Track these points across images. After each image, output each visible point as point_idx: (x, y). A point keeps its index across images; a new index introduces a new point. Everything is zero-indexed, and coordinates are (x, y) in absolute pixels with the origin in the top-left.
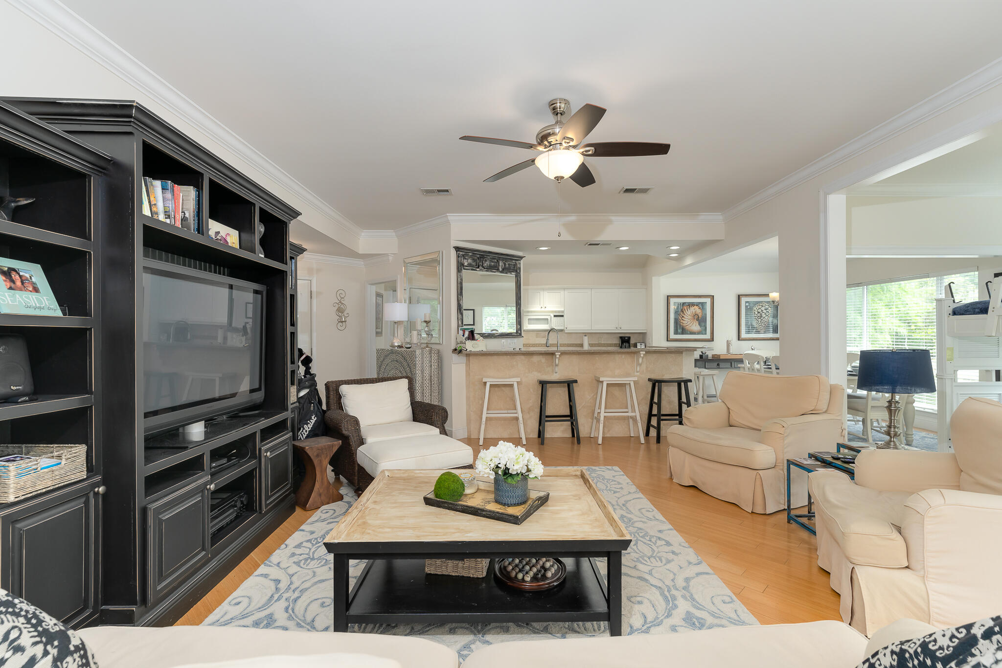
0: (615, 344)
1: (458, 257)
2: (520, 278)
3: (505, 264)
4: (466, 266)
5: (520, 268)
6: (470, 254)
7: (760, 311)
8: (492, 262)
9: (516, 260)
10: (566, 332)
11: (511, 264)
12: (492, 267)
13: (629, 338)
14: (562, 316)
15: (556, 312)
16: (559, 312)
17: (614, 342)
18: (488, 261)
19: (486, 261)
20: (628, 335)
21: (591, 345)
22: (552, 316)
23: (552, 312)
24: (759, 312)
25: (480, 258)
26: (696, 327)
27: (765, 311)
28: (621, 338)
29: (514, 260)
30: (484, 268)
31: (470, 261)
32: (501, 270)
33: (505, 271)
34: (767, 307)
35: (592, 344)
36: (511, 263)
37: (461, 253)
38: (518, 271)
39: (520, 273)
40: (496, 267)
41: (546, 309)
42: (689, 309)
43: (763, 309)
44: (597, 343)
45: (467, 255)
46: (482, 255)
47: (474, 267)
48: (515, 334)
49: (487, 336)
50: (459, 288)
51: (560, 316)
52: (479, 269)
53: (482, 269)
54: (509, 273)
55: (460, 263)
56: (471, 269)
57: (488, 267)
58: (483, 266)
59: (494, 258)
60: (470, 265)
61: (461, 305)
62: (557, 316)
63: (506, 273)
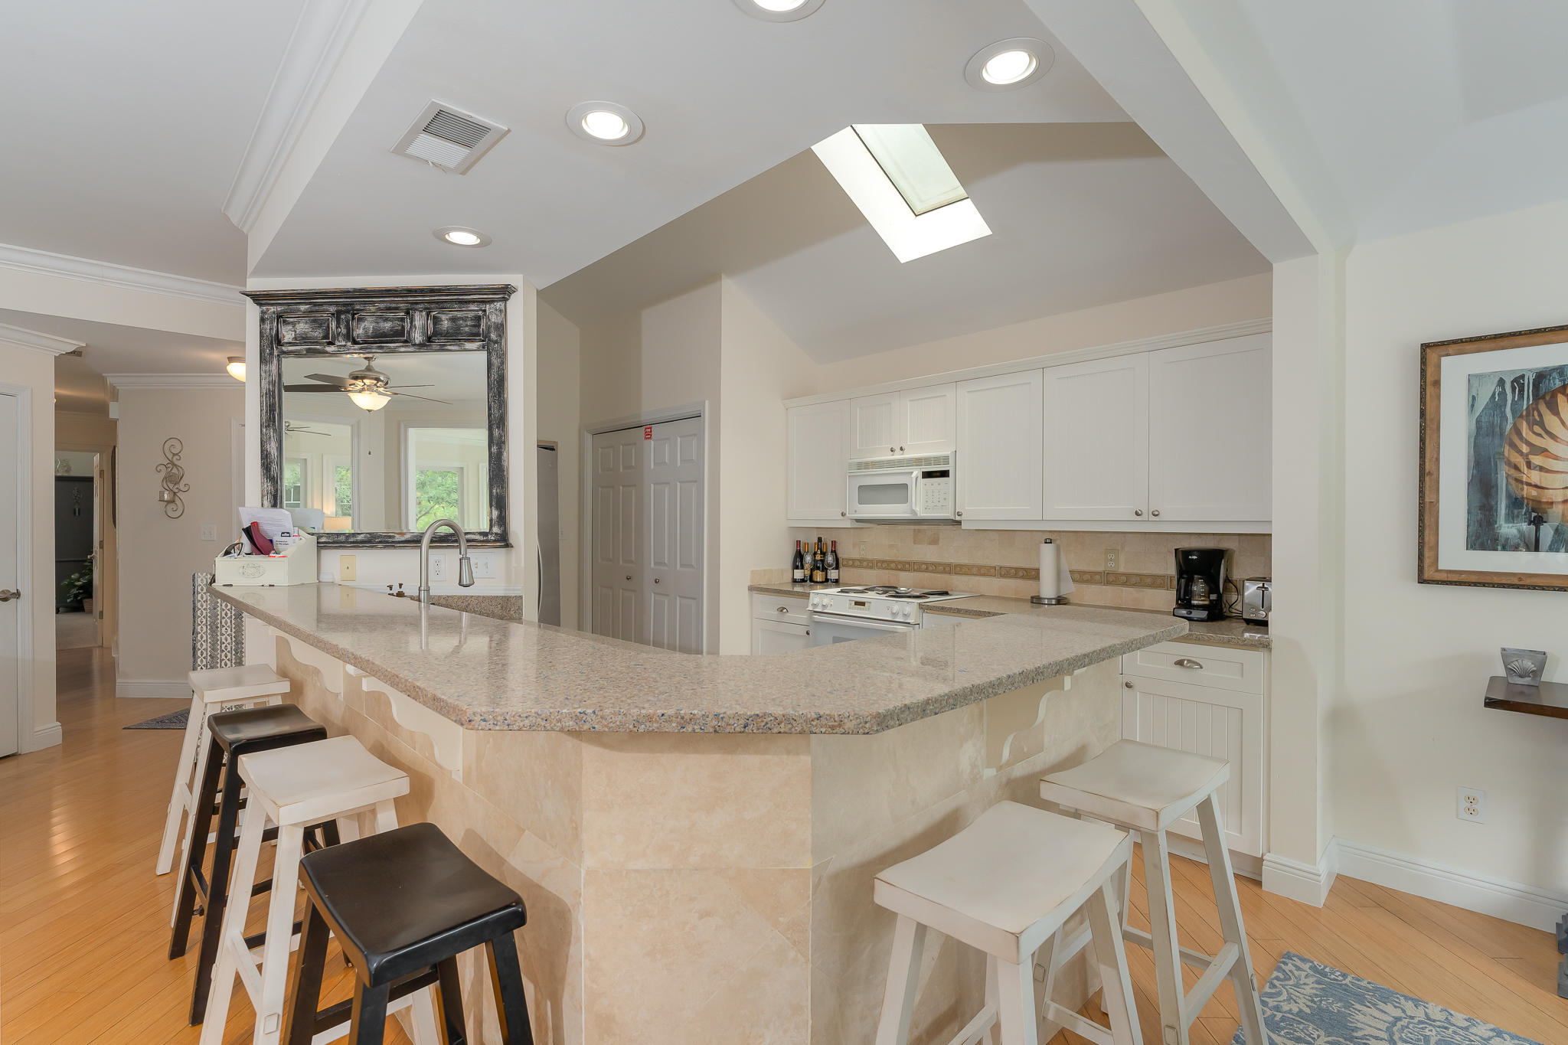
1: (263, 320)
2: (504, 355)
3: (437, 321)
4: (290, 344)
5: (501, 328)
6: (303, 308)
8: (386, 320)
10: (966, 526)
11: (465, 319)
12: (384, 335)
14: (944, 474)
15: (927, 461)
16: (937, 460)
18: (370, 319)
19: (360, 320)
20: (1220, 546)
21: (1077, 576)
22: (917, 473)
23: (918, 462)
25: (339, 313)
28: (1182, 553)
29: (473, 302)
30: (355, 342)
31: (302, 327)
32: (418, 337)
33: (438, 342)
35: (1082, 573)
36: (459, 314)
37: (272, 309)
38: (496, 335)
39: (501, 341)
40: (401, 333)
44: (1101, 569)
45: (291, 312)
46: (345, 305)
47: (317, 343)
49: (362, 542)
50: (267, 406)
51: (938, 474)
52: (338, 346)
53: (345, 346)
54: (449, 348)
55: (272, 336)
56: (309, 349)
57: (368, 337)
58: (349, 337)
59: (394, 305)
60: (304, 338)
61: (270, 453)
62: (935, 474)
63: (442, 349)
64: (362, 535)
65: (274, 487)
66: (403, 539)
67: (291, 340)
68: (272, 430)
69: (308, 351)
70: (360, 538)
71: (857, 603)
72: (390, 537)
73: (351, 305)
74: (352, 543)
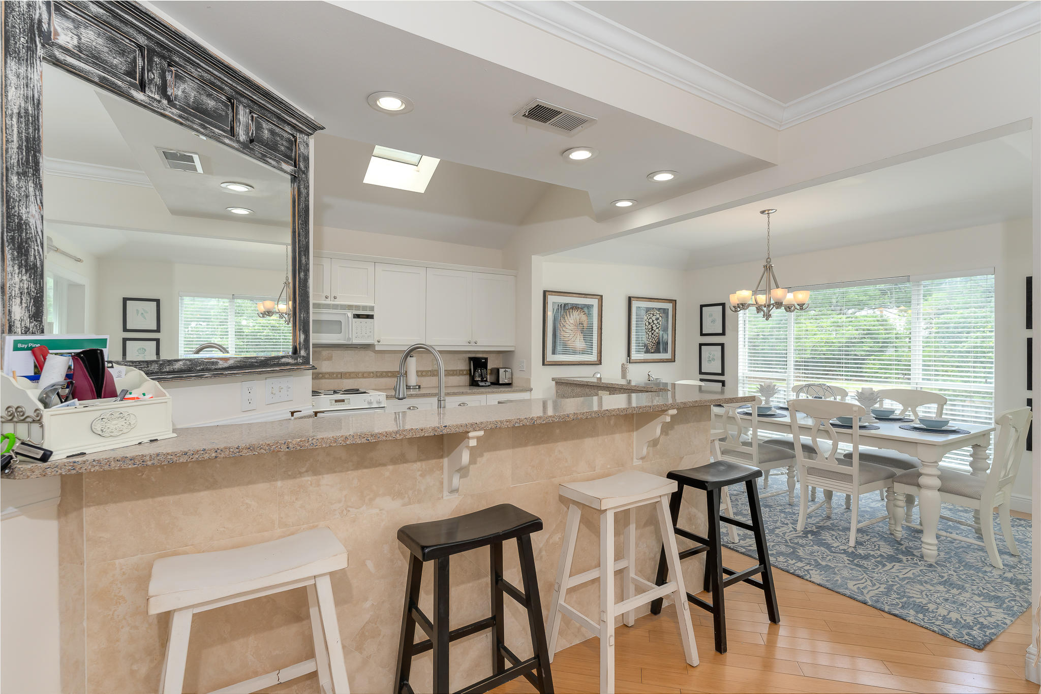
0: (460, 370)
2: (307, 188)
3: (259, 128)
4: (68, 52)
5: (307, 158)
6: (95, 9)
7: (651, 321)
8: (208, 95)
9: (294, 127)
10: (377, 348)
13: (486, 359)
14: (370, 317)
15: (357, 307)
16: (364, 308)
17: (459, 368)
18: (190, 83)
19: (179, 78)
20: (485, 356)
21: (419, 373)
22: (350, 315)
23: (350, 307)
24: (649, 323)
25: (151, 52)
26: (579, 344)
27: (656, 322)
28: (471, 359)
30: (171, 103)
31: (91, 38)
32: (243, 137)
33: (257, 147)
34: (658, 316)
35: (422, 372)
36: (277, 130)
38: (302, 166)
39: (306, 172)
40: (224, 120)
41: (337, 302)
42: (572, 316)
43: (654, 318)
46: (161, 46)
48: (290, 361)
50: (20, 138)
51: (364, 316)
52: (149, 96)
53: (159, 102)
54: (270, 161)
55: (32, 20)
56: (104, 77)
57: (188, 105)
58: (163, 90)
59: (219, 83)
60: (94, 57)
61: (27, 224)
62: (361, 316)
63: (263, 158)
64: (181, 363)
65: (35, 284)
66: (226, 365)
67: (70, 47)
68: (31, 184)
69: (102, 79)
70: (177, 366)
71: (336, 401)
72: (213, 363)
73: (169, 50)
74: (169, 373)
